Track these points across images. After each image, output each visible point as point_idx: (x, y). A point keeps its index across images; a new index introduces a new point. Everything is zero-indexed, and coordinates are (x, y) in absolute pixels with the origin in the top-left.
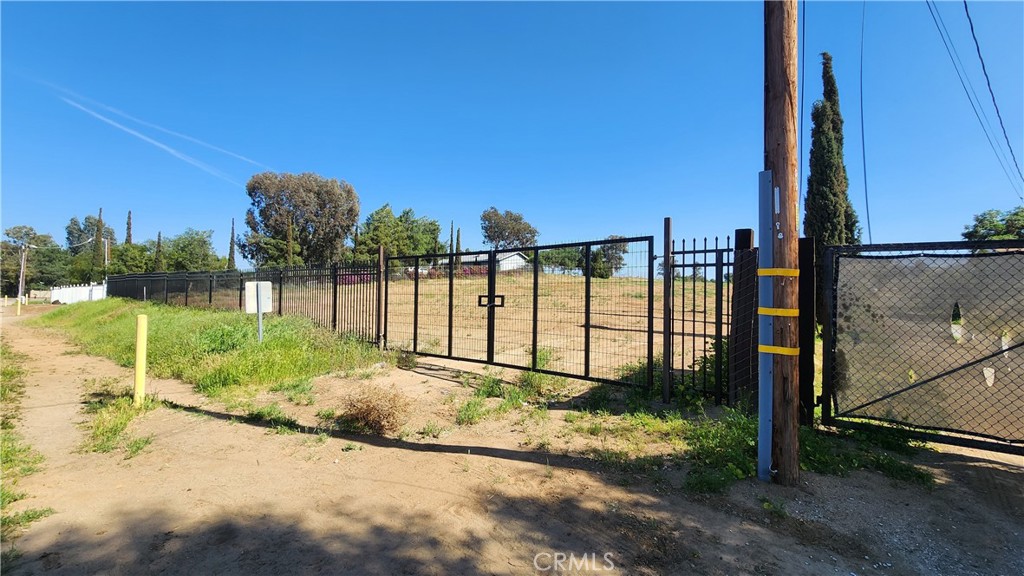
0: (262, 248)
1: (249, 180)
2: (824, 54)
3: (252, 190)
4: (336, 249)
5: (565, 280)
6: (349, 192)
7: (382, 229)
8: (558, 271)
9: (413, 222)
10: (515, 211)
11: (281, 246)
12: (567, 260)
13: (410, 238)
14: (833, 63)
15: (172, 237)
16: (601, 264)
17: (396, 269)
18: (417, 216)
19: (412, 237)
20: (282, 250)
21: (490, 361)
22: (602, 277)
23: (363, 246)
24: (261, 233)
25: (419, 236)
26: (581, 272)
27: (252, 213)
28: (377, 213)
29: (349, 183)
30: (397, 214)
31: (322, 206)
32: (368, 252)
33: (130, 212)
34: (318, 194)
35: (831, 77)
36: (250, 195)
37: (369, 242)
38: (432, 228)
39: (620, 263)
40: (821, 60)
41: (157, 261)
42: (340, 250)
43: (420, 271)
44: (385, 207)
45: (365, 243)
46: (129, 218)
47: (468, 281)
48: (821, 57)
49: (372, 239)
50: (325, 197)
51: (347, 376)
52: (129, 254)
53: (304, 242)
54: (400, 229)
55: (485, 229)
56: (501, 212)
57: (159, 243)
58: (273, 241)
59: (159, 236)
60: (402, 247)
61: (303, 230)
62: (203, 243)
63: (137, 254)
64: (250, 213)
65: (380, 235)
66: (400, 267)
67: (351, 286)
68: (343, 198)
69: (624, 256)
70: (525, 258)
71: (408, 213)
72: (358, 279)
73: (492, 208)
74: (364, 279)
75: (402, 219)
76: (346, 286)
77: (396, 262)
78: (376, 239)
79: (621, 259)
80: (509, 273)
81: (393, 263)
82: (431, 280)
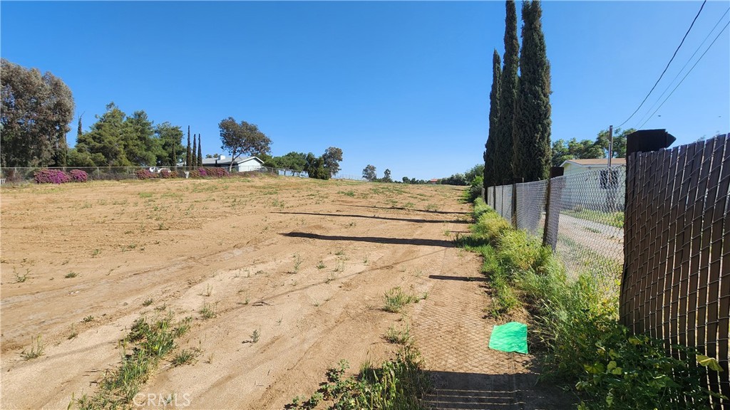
5: (293, 180)
6: (57, 85)
8: (289, 173)
9: (146, 124)
10: (250, 122)
12: (296, 165)
13: (141, 139)
16: (322, 168)
17: (124, 168)
18: (151, 119)
19: (144, 139)
22: (323, 178)
26: (307, 174)
32: (90, 150)
38: (174, 133)
39: (336, 169)
49: (94, 138)
54: (129, 129)
55: (224, 136)
56: (238, 122)
65: (103, 133)
66: (129, 166)
67: (57, 185)
68: (46, 90)
69: (339, 163)
70: (261, 163)
71: (139, 116)
72: (69, 177)
73: (230, 118)
74: (77, 178)
75: (133, 120)
76: (51, 185)
77: (125, 161)
78: (99, 138)
79: (337, 165)
80: (245, 174)
81: (120, 163)
82: (164, 180)
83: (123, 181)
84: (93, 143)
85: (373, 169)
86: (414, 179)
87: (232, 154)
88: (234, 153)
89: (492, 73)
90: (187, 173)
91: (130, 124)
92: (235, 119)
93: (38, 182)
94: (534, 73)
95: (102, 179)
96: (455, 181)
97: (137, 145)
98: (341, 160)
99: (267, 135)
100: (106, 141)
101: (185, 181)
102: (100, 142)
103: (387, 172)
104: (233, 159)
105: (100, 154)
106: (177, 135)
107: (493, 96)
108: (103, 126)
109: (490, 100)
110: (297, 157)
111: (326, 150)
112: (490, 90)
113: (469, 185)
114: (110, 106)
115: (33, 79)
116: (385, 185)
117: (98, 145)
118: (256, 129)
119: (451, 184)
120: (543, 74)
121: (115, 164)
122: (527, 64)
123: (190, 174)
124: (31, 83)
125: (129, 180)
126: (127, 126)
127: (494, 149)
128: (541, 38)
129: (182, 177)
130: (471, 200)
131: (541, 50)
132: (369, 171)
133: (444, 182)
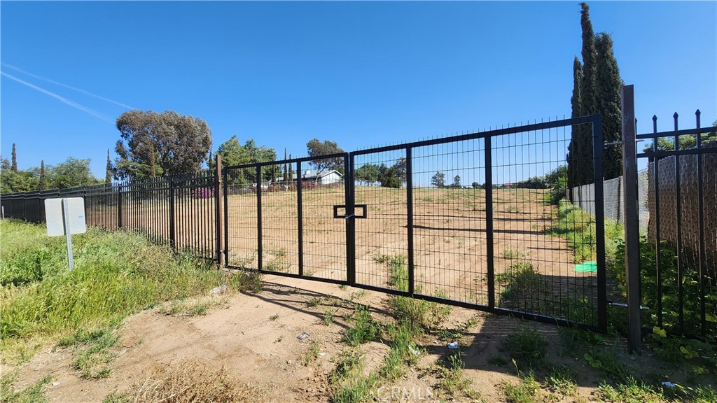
0: (130, 171)
1: (119, 116)
2: (583, 4)
3: (121, 125)
4: (194, 170)
6: (204, 126)
7: (230, 155)
8: (364, 183)
9: (255, 149)
10: (332, 140)
11: (147, 169)
12: (370, 175)
13: (253, 161)
14: (590, 12)
15: (55, 165)
16: (395, 178)
17: (243, 185)
18: (258, 145)
19: (255, 161)
20: (147, 172)
21: (351, 281)
22: (395, 187)
24: (130, 159)
26: (380, 184)
27: (121, 144)
28: (227, 144)
29: (203, 120)
30: (242, 144)
31: (181, 136)
33: (14, 145)
34: (177, 127)
35: (589, 22)
36: (120, 129)
38: (270, 154)
40: (580, 8)
41: (41, 184)
42: (197, 171)
43: (262, 186)
44: (233, 138)
46: (14, 149)
48: (580, 7)
50: (183, 129)
51: (174, 312)
52: (15, 178)
53: (165, 165)
54: (245, 154)
56: (322, 141)
57: (42, 169)
58: (139, 165)
59: (42, 163)
61: (165, 156)
62: (82, 169)
63: (22, 178)
64: (120, 144)
65: (229, 159)
66: (247, 183)
68: (198, 130)
70: (340, 175)
71: (250, 143)
73: (315, 139)
75: (247, 147)
77: (243, 180)
80: (329, 186)
81: (240, 181)
82: (270, 193)
85: (442, 176)
87: (317, 169)
88: (319, 167)
89: (573, 79)
90: (287, 187)
91: (245, 150)
92: (319, 140)
93: (195, 198)
94: (609, 91)
96: (533, 184)
100: (231, 164)
101: (284, 194)
103: (457, 178)
104: (318, 174)
107: (574, 101)
108: (228, 153)
109: (571, 105)
110: (371, 168)
111: (397, 161)
112: (571, 95)
113: (550, 187)
115: (191, 123)
116: (456, 191)
119: (529, 188)
120: (618, 92)
121: (237, 182)
122: (602, 85)
123: (289, 188)
124: (190, 126)
125: (248, 194)
126: (243, 152)
127: (577, 151)
128: (614, 63)
130: (555, 201)
131: (614, 73)
132: (438, 178)
133: (521, 185)
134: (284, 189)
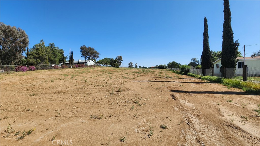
4: (17, 56)
8: (105, 65)
9: (55, 48)
10: (91, 47)
12: (107, 62)
13: (53, 53)
16: (117, 63)
17: (47, 65)
22: (117, 67)
23: (31, 56)
25: (57, 53)
26: (111, 66)
28: (38, 44)
32: (34, 58)
37: (34, 54)
38: (61, 51)
39: (121, 64)
42: (19, 57)
45: (32, 55)
47: (78, 69)
49: (36, 53)
50: (8, 33)
54: (49, 50)
55: (82, 52)
60: (50, 57)
65: (39, 51)
66: (49, 64)
67: (24, 72)
68: (19, 35)
69: (122, 61)
70: (94, 62)
71: (52, 45)
72: (29, 69)
73: (84, 45)
74: (32, 69)
75: (50, 47)
76: (22, 72)
78: (37, 54)
79: (121, 62)
80: (90, 66)
81: (46, 63)
82: (63, 69)
83: (48, 70)
84: (36, 55)
85: (132, 63)
86: (143, 67)
87: (85, 59)
88: (86, 58)
90: (71, 66)
91: (48, 48)
92: (86, 46)
93: (17, 71)
95: (41, 69)
97: (52, 56)
98: (122, 60)
99: (98, 52)
100: (41, 54)
101: (71, 69)
102: (38, 55)
103: (136, 65)
104: (85, 61)
105: (38, 59)
106: (62, 52)
108: (39, 48)
110: (108, 60)
111: (117, 57)
114: (41, 41)
115: (14, 30)
117: (37, 56)
118: (94, 49)
121: (44, 63)
123: (72, 67)
124: (13, 32)
125: (51, 69)
126: (47, 49)
129: (69, 68)
132: (131, 64)
133: (156, 67)
134: (70, 67)
